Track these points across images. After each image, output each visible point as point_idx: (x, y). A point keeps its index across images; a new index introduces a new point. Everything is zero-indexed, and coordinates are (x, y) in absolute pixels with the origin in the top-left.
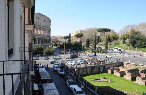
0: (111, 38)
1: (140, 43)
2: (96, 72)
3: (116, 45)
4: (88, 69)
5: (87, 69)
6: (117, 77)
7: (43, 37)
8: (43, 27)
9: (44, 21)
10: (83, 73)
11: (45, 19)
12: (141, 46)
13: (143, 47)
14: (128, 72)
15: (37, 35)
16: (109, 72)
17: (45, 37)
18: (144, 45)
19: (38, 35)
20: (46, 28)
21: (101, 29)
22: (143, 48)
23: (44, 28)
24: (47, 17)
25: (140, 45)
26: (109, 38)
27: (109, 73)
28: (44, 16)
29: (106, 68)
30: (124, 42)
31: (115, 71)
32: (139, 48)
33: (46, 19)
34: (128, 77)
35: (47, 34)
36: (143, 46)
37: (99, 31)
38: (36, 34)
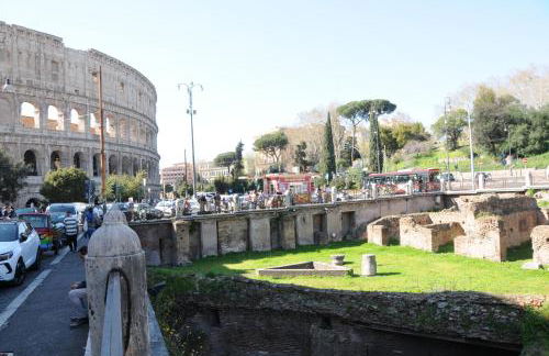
0: (397, 135)
1: (522, 137)
2: (301, 243)
3: (422, 160)
4: (255, 225)
5: (249, 224)
6: (418, 252)
7: (116, 148)
8: (117, 109)
9: (122, 85)
10: (226, 249)
11: (123, 77)
12: (528, 148)
13: (538, 152)
14: (476, 213)
15: (87, 140)
16: (374, 234)
17: (128, 149)
18: (541, 140)
19: (90, 137)
20: (131, 114)
21: (354, 103)
22: (538, 156)
23: (122, 111)
24: (133, 70)
25: (521, 143)
26: (390, 137)
27: (372, 244)
28: (120, 63)
29: (359, 221)
30: (454, 145)
31: (405, 225)
32: (521, 156)
33: (131, 79)
34: (478, 241)
35: (133, 139)
36: (537, 146)
37: (346, 111)
38: (83, 137)
